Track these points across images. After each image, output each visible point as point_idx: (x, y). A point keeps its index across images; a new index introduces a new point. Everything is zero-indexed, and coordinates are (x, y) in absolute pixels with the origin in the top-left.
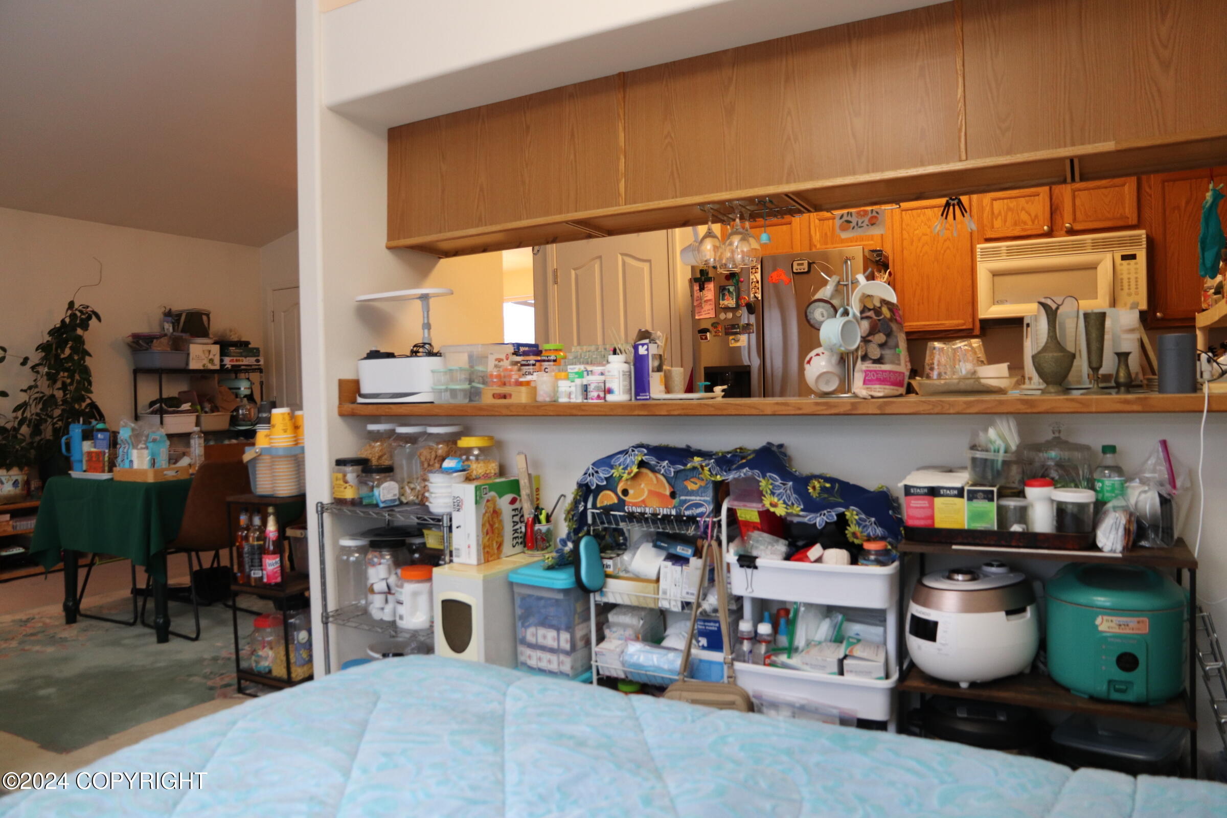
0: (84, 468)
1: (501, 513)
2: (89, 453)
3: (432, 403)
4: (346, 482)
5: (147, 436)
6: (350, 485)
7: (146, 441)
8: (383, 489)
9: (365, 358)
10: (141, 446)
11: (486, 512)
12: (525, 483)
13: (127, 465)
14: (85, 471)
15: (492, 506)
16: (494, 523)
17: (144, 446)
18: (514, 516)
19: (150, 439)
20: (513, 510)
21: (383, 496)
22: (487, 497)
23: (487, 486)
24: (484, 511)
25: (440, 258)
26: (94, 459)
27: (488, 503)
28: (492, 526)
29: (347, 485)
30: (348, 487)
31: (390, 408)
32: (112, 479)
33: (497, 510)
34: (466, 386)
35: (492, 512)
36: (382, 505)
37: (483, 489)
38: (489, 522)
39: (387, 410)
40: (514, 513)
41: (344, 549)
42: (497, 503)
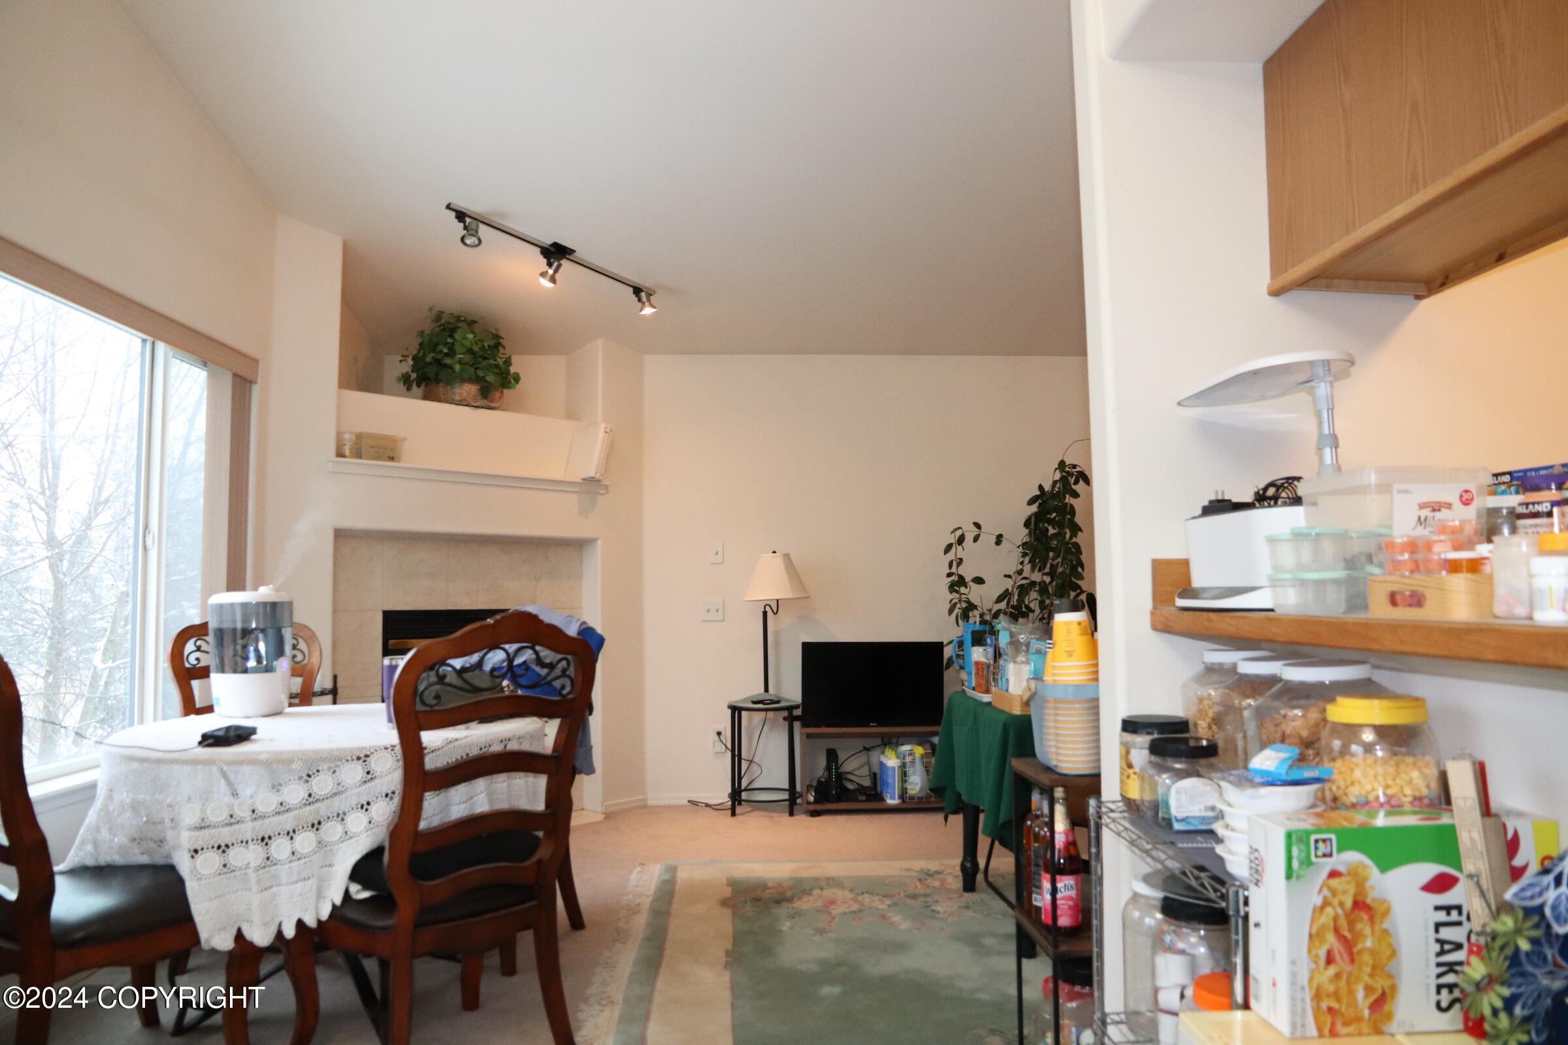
0: (973, 685)
1: (1387, 912)
2: (977, 663)
3: (1272, 610)
4: (1130, 766)
5: (1028, 645)
6: (1135, 773)
7: (1027, 651)
8: (1178, 792)
9: (1200, 516)
10: (1021, 658)
11: (1326, 903)
12: (1472, 840)
13: (1004, 688)
14: (974, 689)
15: (1352, 890)
16: (1359, 936)
17: (1023, 659)
18: (1438, 926)
19: (1032, 650)
20: (1438, 908)
21: (1179, 807)
22: (1329, 864)
23: (1333, 837)
24: (1318, 901)
25: (1419, 297)
26: (981, 673)
27: (1334, 882)
28: (1348, 945)
29: (1131, 771)
30: (1133, 776)
31: (1210, 620)
32: (990, 704)
33: (1369, 901)
34: (1340, 574)
35: (1349, 903)
36: (1177, 826)
37: (1317, 841)
38: (1336, 930)
39: (1206, 624)
40: (1442, 916)
41: (1136, 897)
42: (1368, 884)
